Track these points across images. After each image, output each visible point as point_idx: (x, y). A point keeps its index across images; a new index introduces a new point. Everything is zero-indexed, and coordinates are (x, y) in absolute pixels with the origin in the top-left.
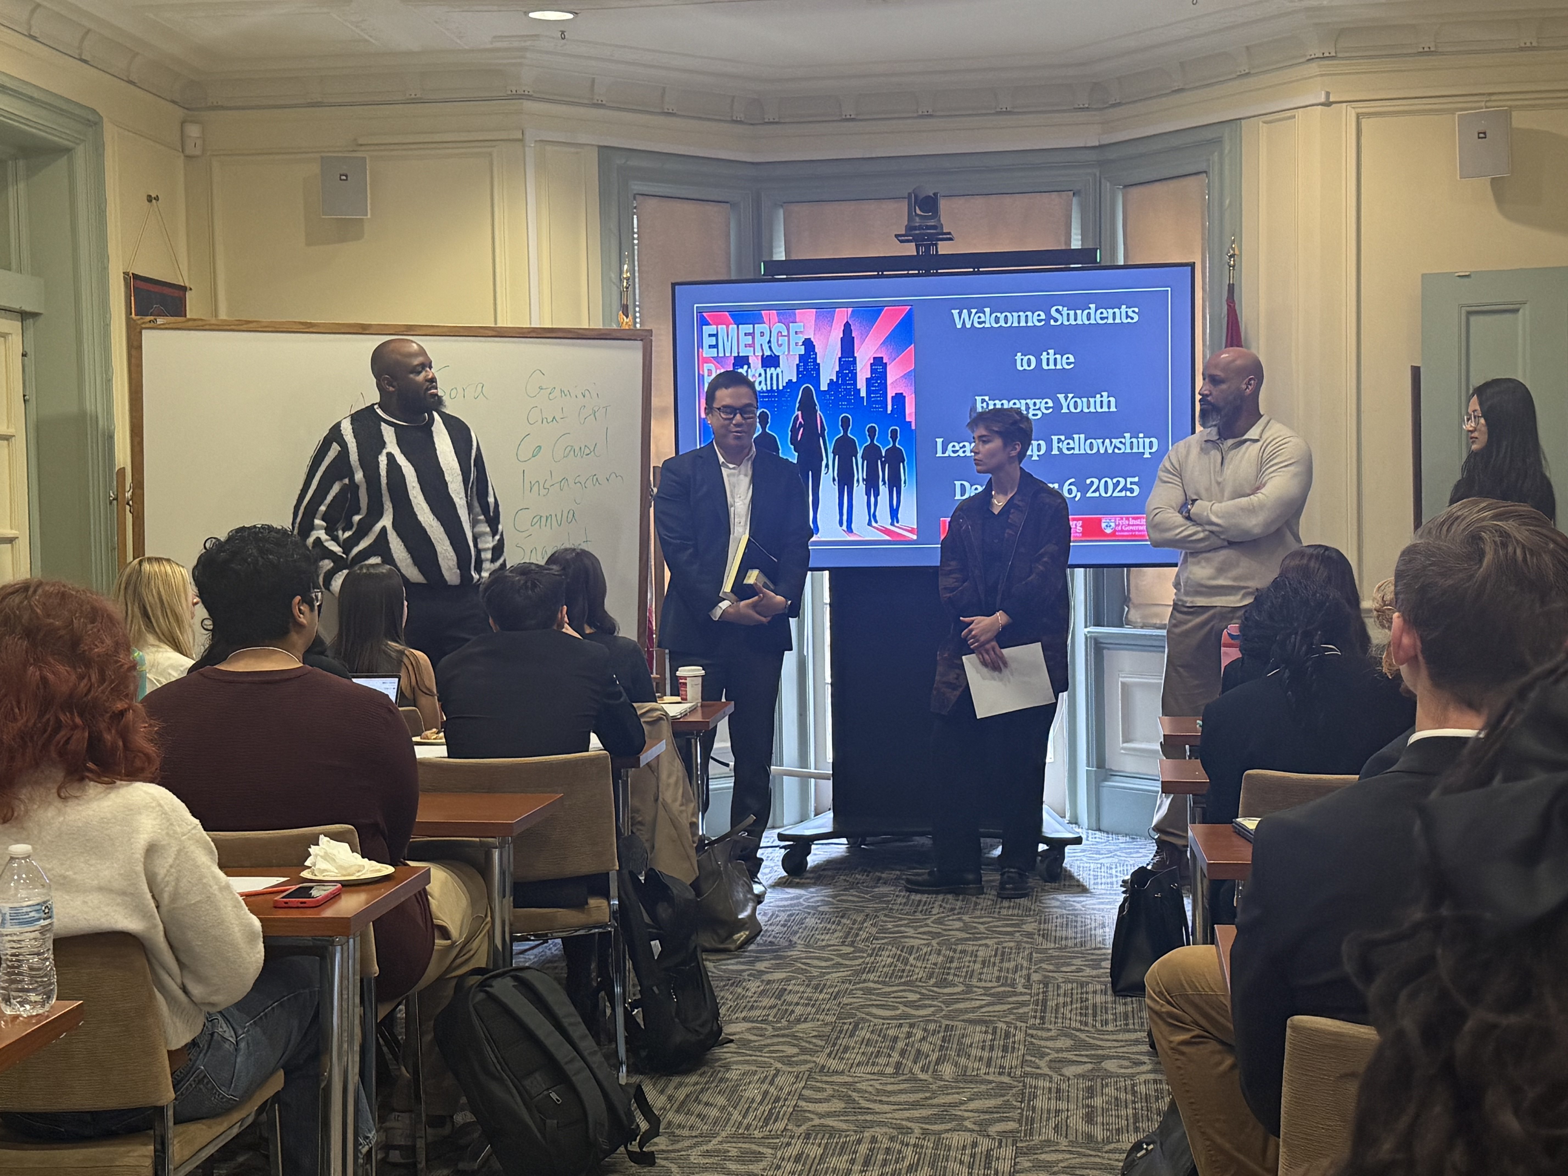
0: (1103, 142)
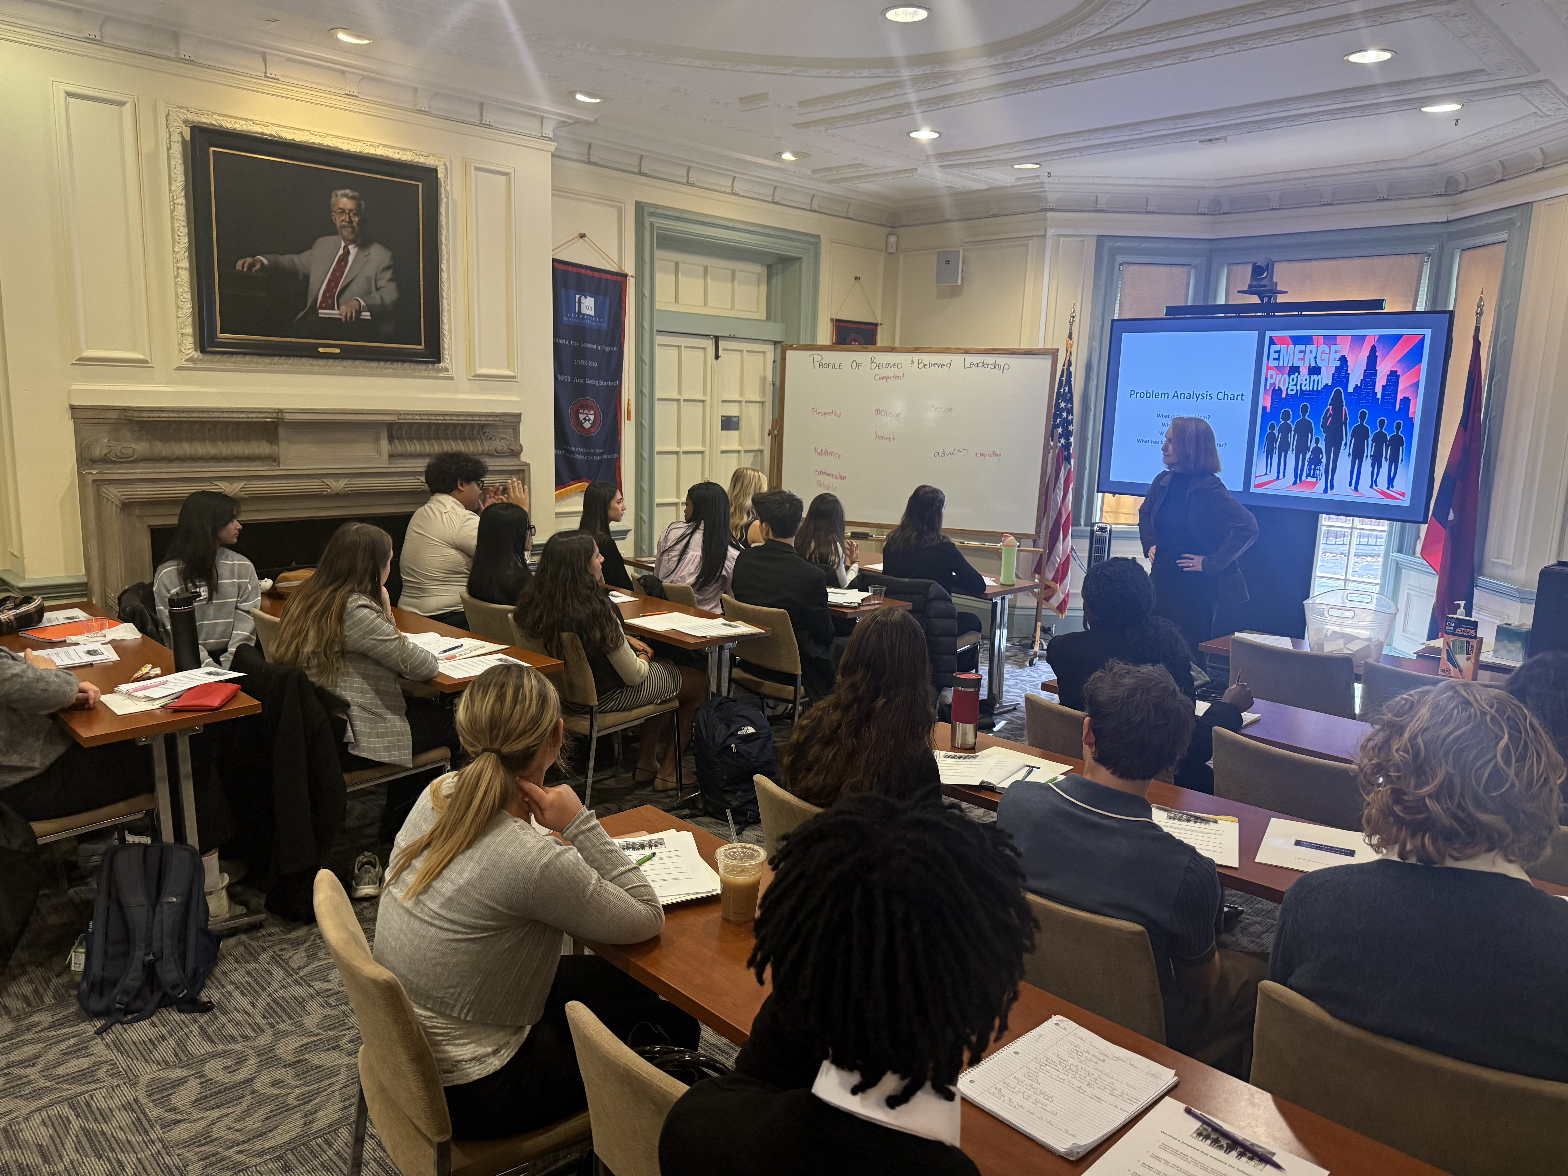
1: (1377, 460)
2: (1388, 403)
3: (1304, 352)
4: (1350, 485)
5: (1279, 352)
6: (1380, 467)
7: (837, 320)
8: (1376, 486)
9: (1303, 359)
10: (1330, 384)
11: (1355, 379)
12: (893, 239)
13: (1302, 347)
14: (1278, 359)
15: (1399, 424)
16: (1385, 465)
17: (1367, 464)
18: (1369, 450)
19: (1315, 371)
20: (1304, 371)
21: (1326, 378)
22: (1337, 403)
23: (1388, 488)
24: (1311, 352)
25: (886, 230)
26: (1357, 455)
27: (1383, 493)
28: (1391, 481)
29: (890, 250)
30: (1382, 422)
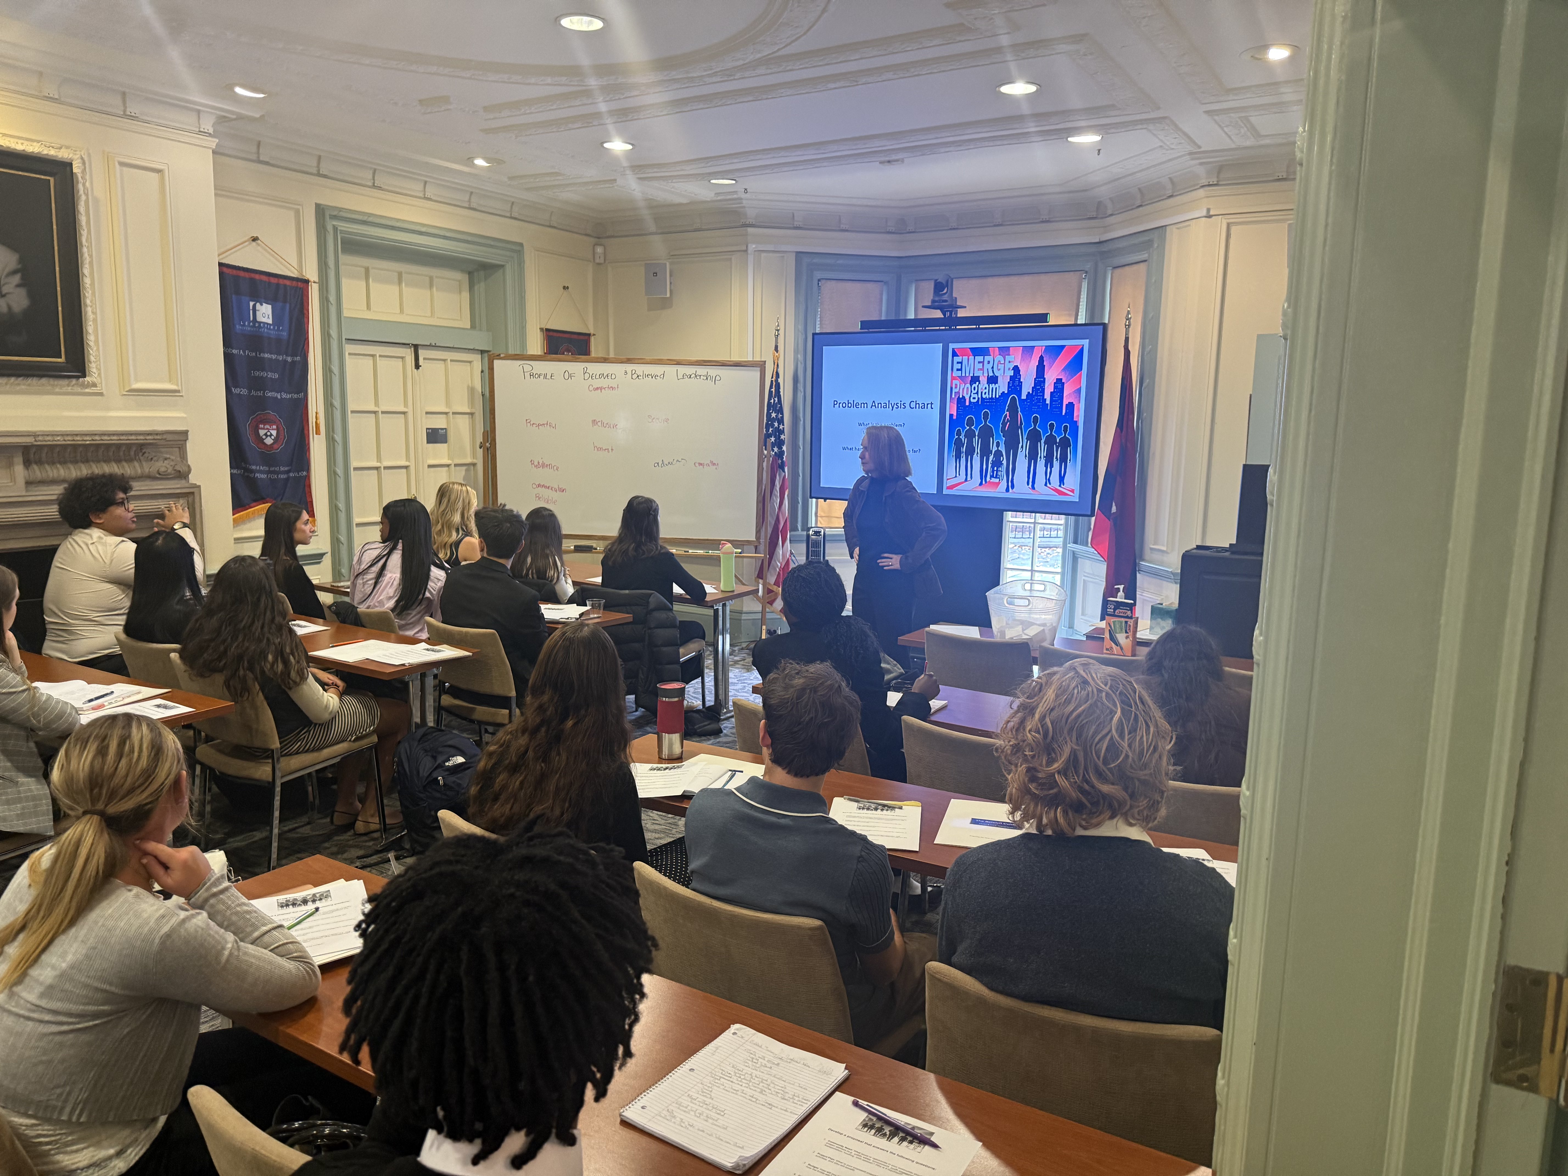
0: (1101, 240)
1: (1049, 461)
2: (1056, 408)
3: (983, 362)
4: (1028, 484)
5: (961, 363)
6: (1052, 467)
7: (548, 330)
8: (1050, 484)
9: (982, 369)
10: (1006, 392)
11: (1027, 388)
12: (599, 250)
13: (980, 358)
14: (961, 370)
15: (1066, 427)
16: (1056, 464)
17: (1041, 463)
18: (1042, 452)
19: (993, 380)
20: (984, 380)
21: (1002, 387)
22: (1013, 409)
23: (1060, 486)
24: (989, 362)
25: (592, 240)
26: (1033, 456)
27: (1056, 490)
28: (1062, 479)
29: (597, 261)
30: (1052, 426)
